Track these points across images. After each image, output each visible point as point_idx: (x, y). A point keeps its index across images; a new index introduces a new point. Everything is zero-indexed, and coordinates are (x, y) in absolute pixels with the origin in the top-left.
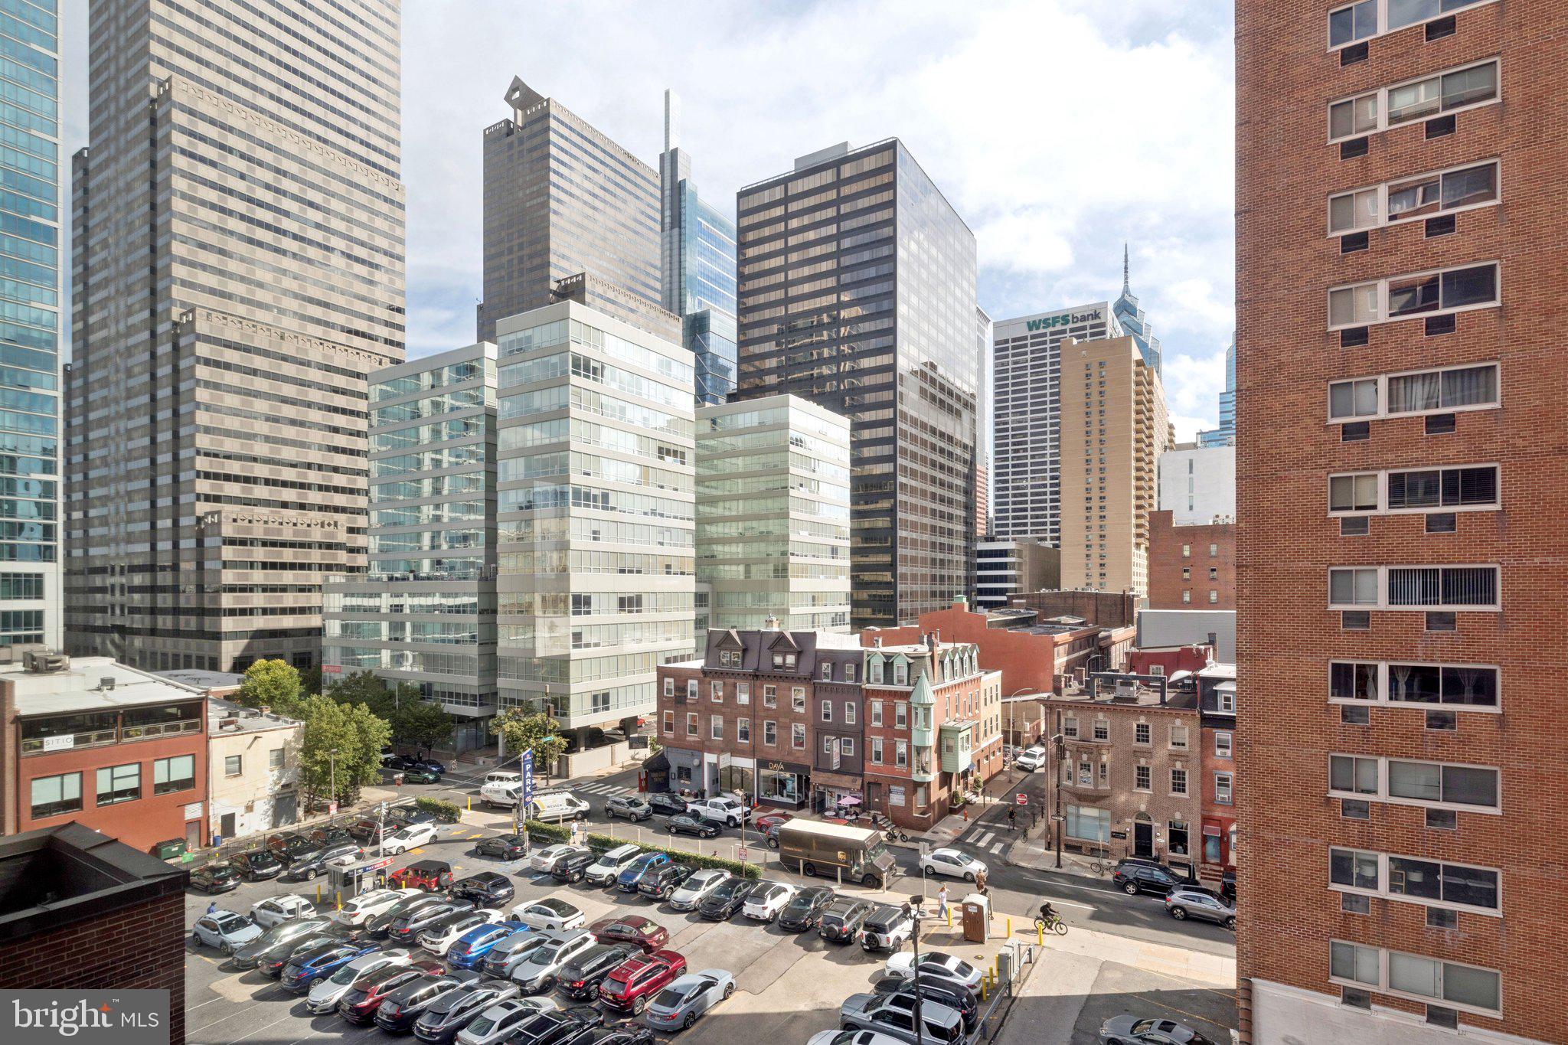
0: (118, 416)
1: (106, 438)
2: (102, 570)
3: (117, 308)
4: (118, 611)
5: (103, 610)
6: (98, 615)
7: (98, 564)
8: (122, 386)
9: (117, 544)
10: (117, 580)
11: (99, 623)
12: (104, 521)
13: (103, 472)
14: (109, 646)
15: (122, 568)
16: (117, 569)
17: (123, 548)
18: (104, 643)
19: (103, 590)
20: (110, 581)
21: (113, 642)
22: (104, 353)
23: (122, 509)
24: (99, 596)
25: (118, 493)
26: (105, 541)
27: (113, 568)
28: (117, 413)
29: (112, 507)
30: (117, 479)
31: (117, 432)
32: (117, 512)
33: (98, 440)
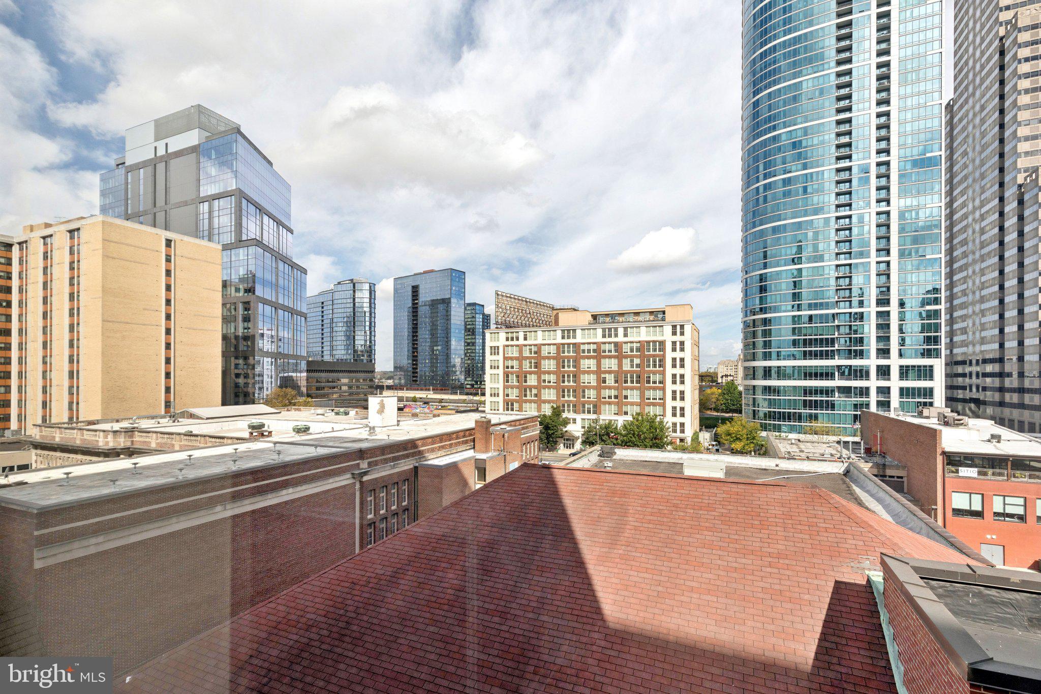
0: (975, 262)
1: (965, 278)
2: (963, 363)
3: (974, 191)
4: (974, 389)
5: (964, 388)
6: (960, 391)
7: (959, 358)
8: (977, 241)
9: (974, 345)
10: (974, 369)
11: (961, 396)
12: (964, 331)
13: (964, 299)
14: (968, 411)
15: (978, 361)
16: (974, 362)
17: (978, 348)
18: (964, 409)
19: (964, 375)
20: (968, 369)
21: (970, 409)
22: (964, 223)
23: (977, 322)
24: (960, 379)
25: (974, 312)
26: (964, 344)
27: (971, 361)
28: (973, 260)
29: (970, 322)
30: (973, 303)
31: (974, 272)
32: (974, 324)
33: (959, 280)
